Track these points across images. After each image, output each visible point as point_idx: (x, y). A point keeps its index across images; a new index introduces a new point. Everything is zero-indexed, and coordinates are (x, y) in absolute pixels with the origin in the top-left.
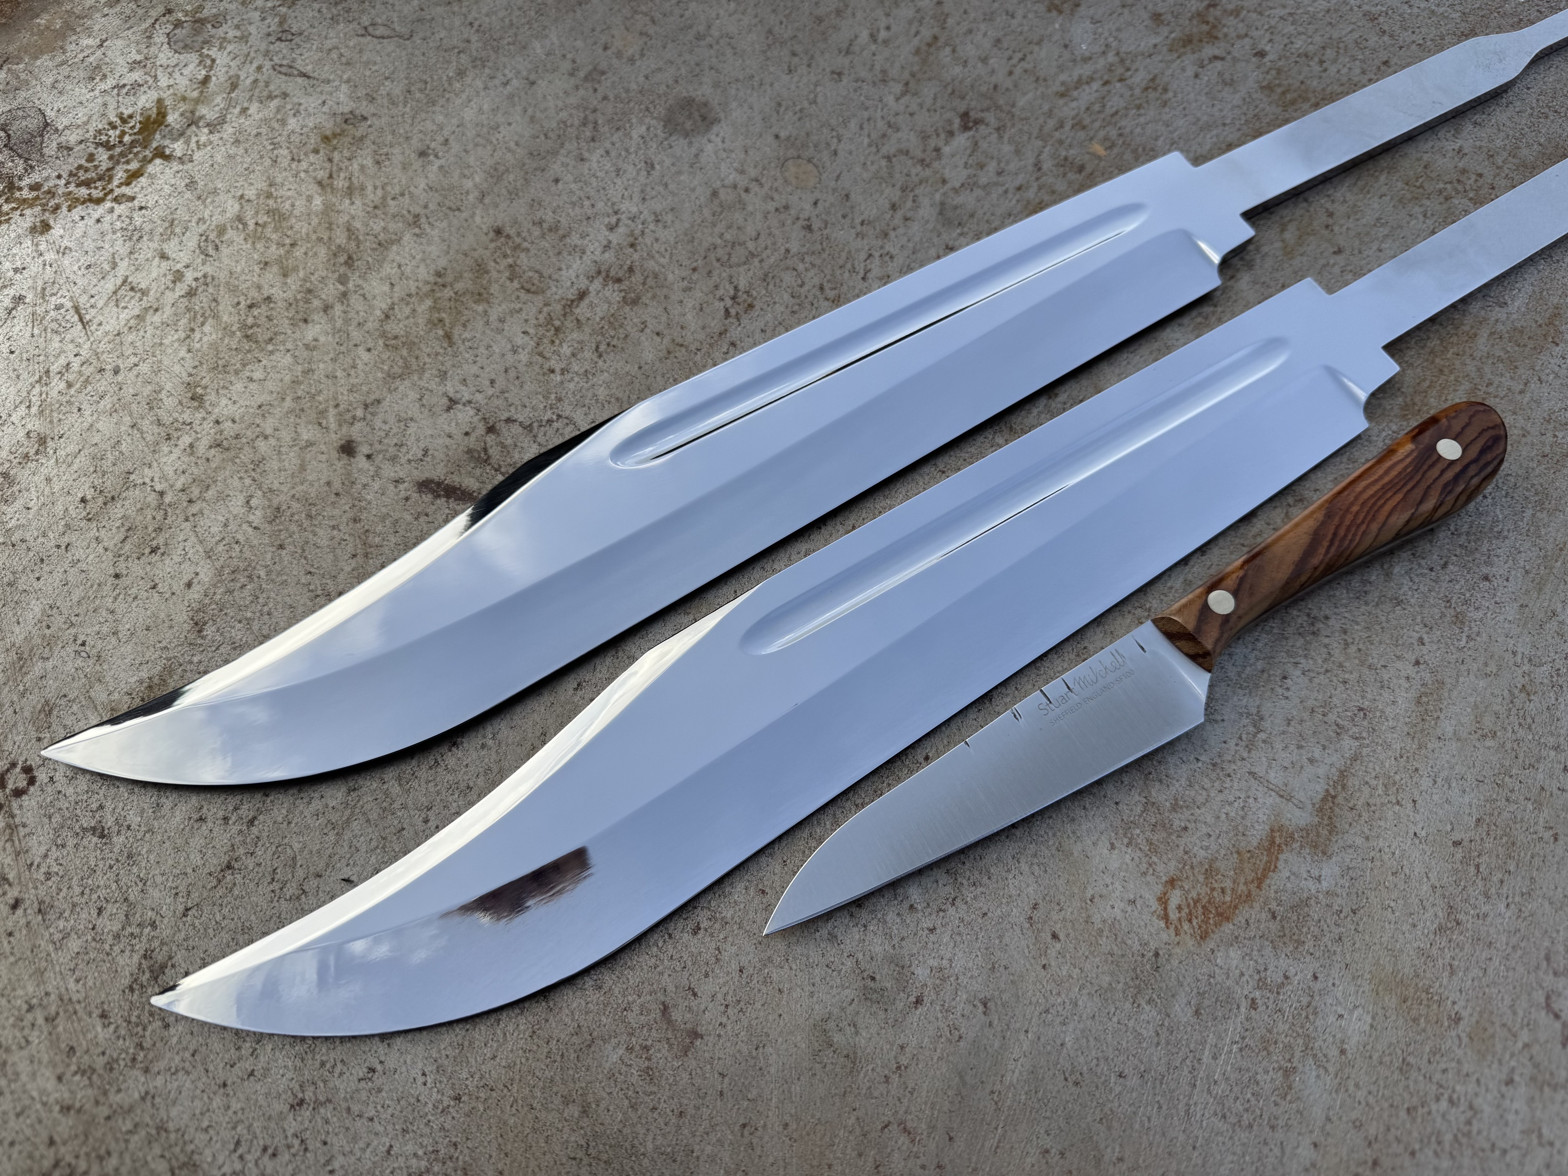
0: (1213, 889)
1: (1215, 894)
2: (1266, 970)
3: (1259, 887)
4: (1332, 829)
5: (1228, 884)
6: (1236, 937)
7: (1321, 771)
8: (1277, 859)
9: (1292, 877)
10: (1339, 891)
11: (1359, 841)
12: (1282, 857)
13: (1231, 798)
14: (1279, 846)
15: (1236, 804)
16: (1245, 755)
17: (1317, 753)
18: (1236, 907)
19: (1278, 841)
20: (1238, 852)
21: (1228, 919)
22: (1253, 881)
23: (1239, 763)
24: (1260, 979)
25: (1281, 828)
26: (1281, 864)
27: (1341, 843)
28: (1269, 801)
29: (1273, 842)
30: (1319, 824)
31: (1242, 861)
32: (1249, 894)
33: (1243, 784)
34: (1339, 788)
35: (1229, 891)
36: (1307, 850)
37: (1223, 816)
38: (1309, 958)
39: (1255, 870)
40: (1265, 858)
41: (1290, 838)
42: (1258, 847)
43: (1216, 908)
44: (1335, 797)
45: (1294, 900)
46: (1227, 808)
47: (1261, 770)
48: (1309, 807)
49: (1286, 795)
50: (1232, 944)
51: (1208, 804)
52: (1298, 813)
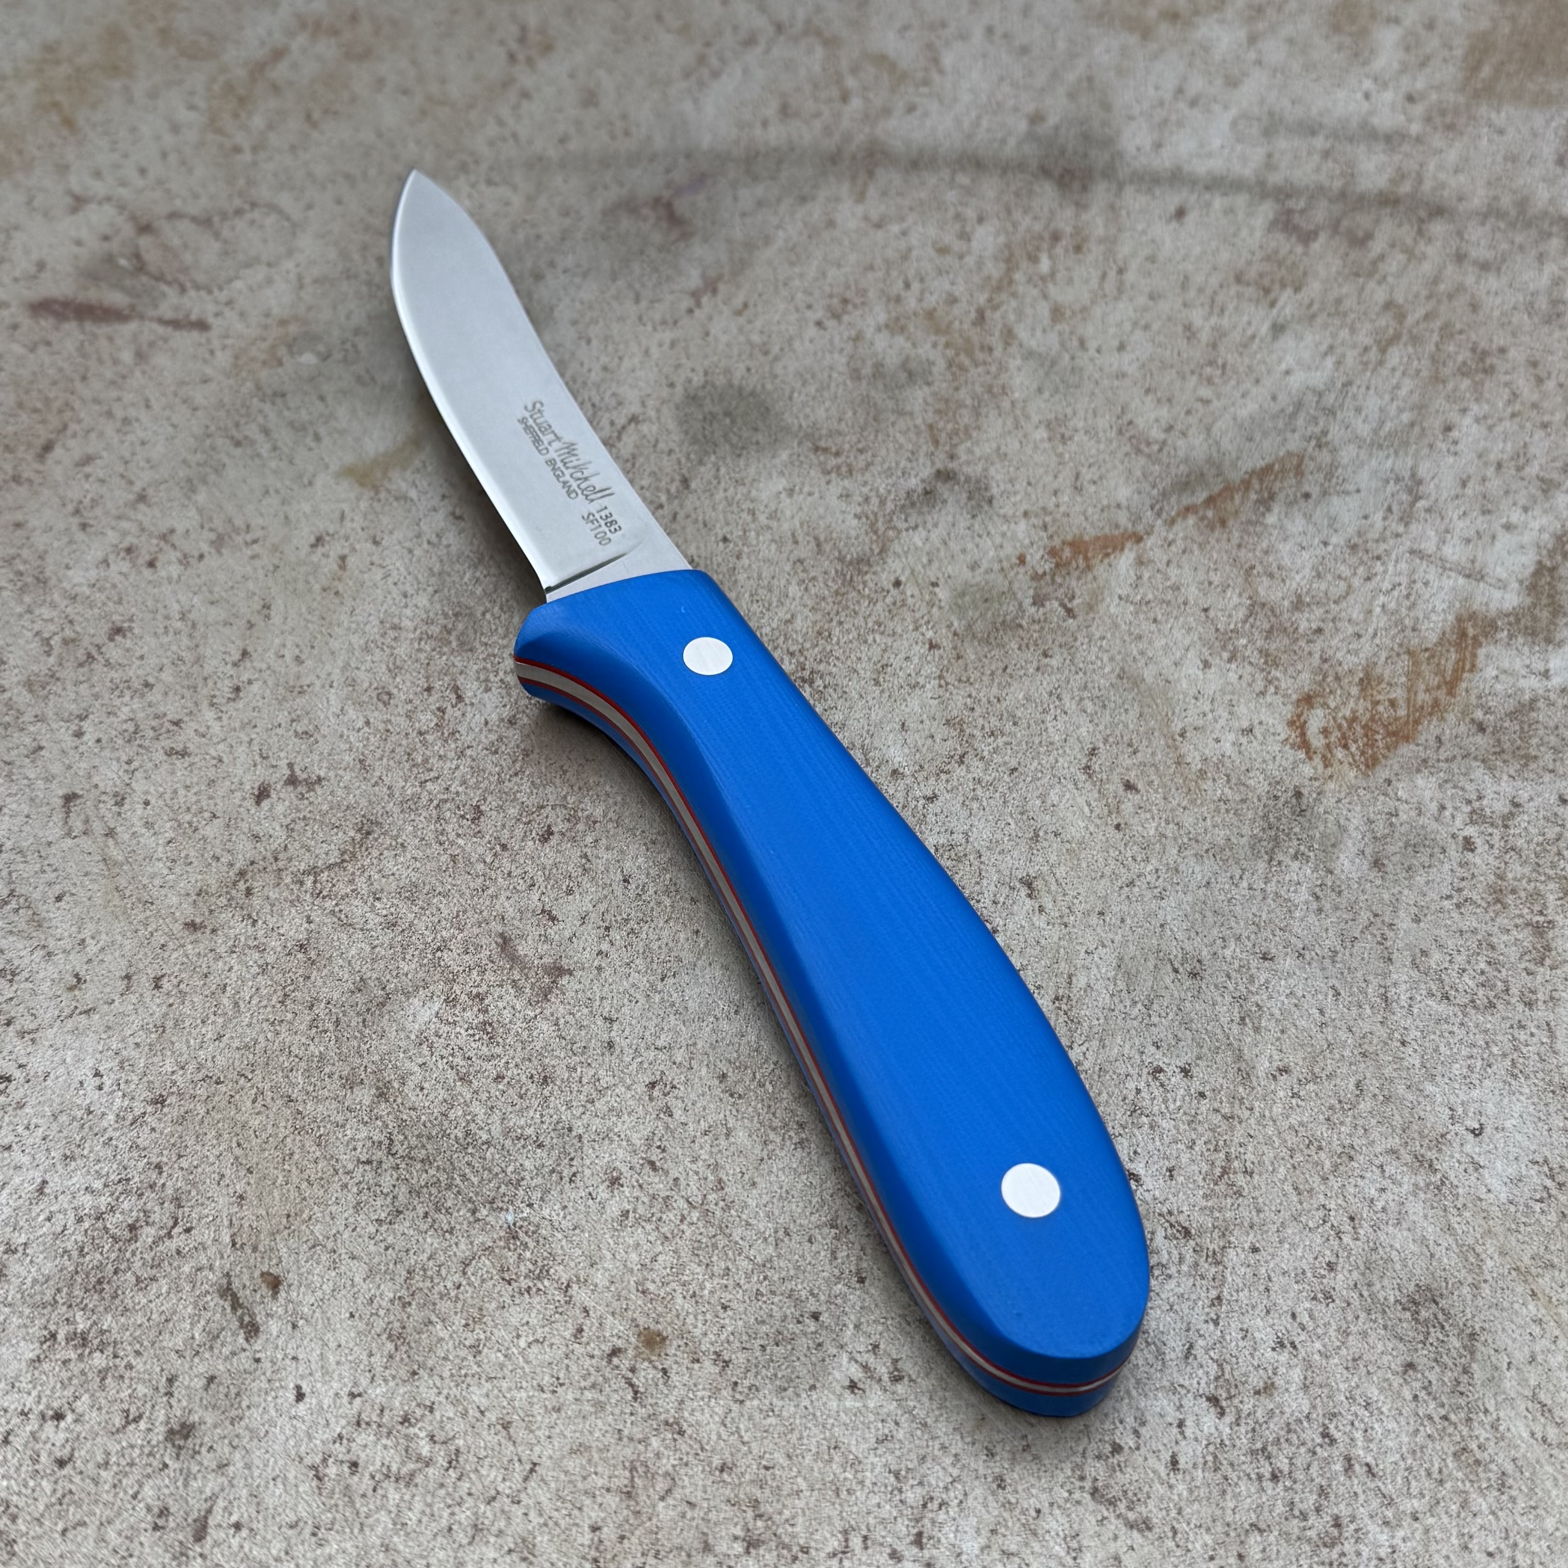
0: (1376, 703)
1: (1381, 708)
2: (1480, 798)
3: (1451, 693)
4: (1557, 611)
5: (1399, 694)
6: (1425, 761)
7: (1527, 538)
8: (1474, 655)
9: (1503, 677)
12: (1482, 652)
13: (1386, 586)
14: (1475, 638)
15: (1396, 593)
16: (1401, 529)
17: (1516, 516)
18: (1417, 722)
19: (1471, 632)
20: (1408, 652)
21: (1407, 739)
22: (1439, 687)
23: (1391, 542)
24: (1473, 812)
25: (1473, 616)
26: (1480, 661)
28: (1448, 583)
29: (1463, 634)
30: (1534, 605)
31: (1416, 663)
32: (1436, 703)
33: (1403, 566)
34: (1559, 558)
35: (1401, 703)
36: (1521, 640)
37: (1378, 610)
38: (1547, 777)
39: (1440, 672)
40: (1453, 656)
41: (1489, 627)
42: (1440, 643)
43: (1385, 727)
44: (1553, 569)
45: (1511, 705)
46: (1382, 599)
47: (1429, 546)
48: (1515, 585)
49: (1475, 574)
50: (1418, 771)
51: (1351, 598)
52: (1497, 594)
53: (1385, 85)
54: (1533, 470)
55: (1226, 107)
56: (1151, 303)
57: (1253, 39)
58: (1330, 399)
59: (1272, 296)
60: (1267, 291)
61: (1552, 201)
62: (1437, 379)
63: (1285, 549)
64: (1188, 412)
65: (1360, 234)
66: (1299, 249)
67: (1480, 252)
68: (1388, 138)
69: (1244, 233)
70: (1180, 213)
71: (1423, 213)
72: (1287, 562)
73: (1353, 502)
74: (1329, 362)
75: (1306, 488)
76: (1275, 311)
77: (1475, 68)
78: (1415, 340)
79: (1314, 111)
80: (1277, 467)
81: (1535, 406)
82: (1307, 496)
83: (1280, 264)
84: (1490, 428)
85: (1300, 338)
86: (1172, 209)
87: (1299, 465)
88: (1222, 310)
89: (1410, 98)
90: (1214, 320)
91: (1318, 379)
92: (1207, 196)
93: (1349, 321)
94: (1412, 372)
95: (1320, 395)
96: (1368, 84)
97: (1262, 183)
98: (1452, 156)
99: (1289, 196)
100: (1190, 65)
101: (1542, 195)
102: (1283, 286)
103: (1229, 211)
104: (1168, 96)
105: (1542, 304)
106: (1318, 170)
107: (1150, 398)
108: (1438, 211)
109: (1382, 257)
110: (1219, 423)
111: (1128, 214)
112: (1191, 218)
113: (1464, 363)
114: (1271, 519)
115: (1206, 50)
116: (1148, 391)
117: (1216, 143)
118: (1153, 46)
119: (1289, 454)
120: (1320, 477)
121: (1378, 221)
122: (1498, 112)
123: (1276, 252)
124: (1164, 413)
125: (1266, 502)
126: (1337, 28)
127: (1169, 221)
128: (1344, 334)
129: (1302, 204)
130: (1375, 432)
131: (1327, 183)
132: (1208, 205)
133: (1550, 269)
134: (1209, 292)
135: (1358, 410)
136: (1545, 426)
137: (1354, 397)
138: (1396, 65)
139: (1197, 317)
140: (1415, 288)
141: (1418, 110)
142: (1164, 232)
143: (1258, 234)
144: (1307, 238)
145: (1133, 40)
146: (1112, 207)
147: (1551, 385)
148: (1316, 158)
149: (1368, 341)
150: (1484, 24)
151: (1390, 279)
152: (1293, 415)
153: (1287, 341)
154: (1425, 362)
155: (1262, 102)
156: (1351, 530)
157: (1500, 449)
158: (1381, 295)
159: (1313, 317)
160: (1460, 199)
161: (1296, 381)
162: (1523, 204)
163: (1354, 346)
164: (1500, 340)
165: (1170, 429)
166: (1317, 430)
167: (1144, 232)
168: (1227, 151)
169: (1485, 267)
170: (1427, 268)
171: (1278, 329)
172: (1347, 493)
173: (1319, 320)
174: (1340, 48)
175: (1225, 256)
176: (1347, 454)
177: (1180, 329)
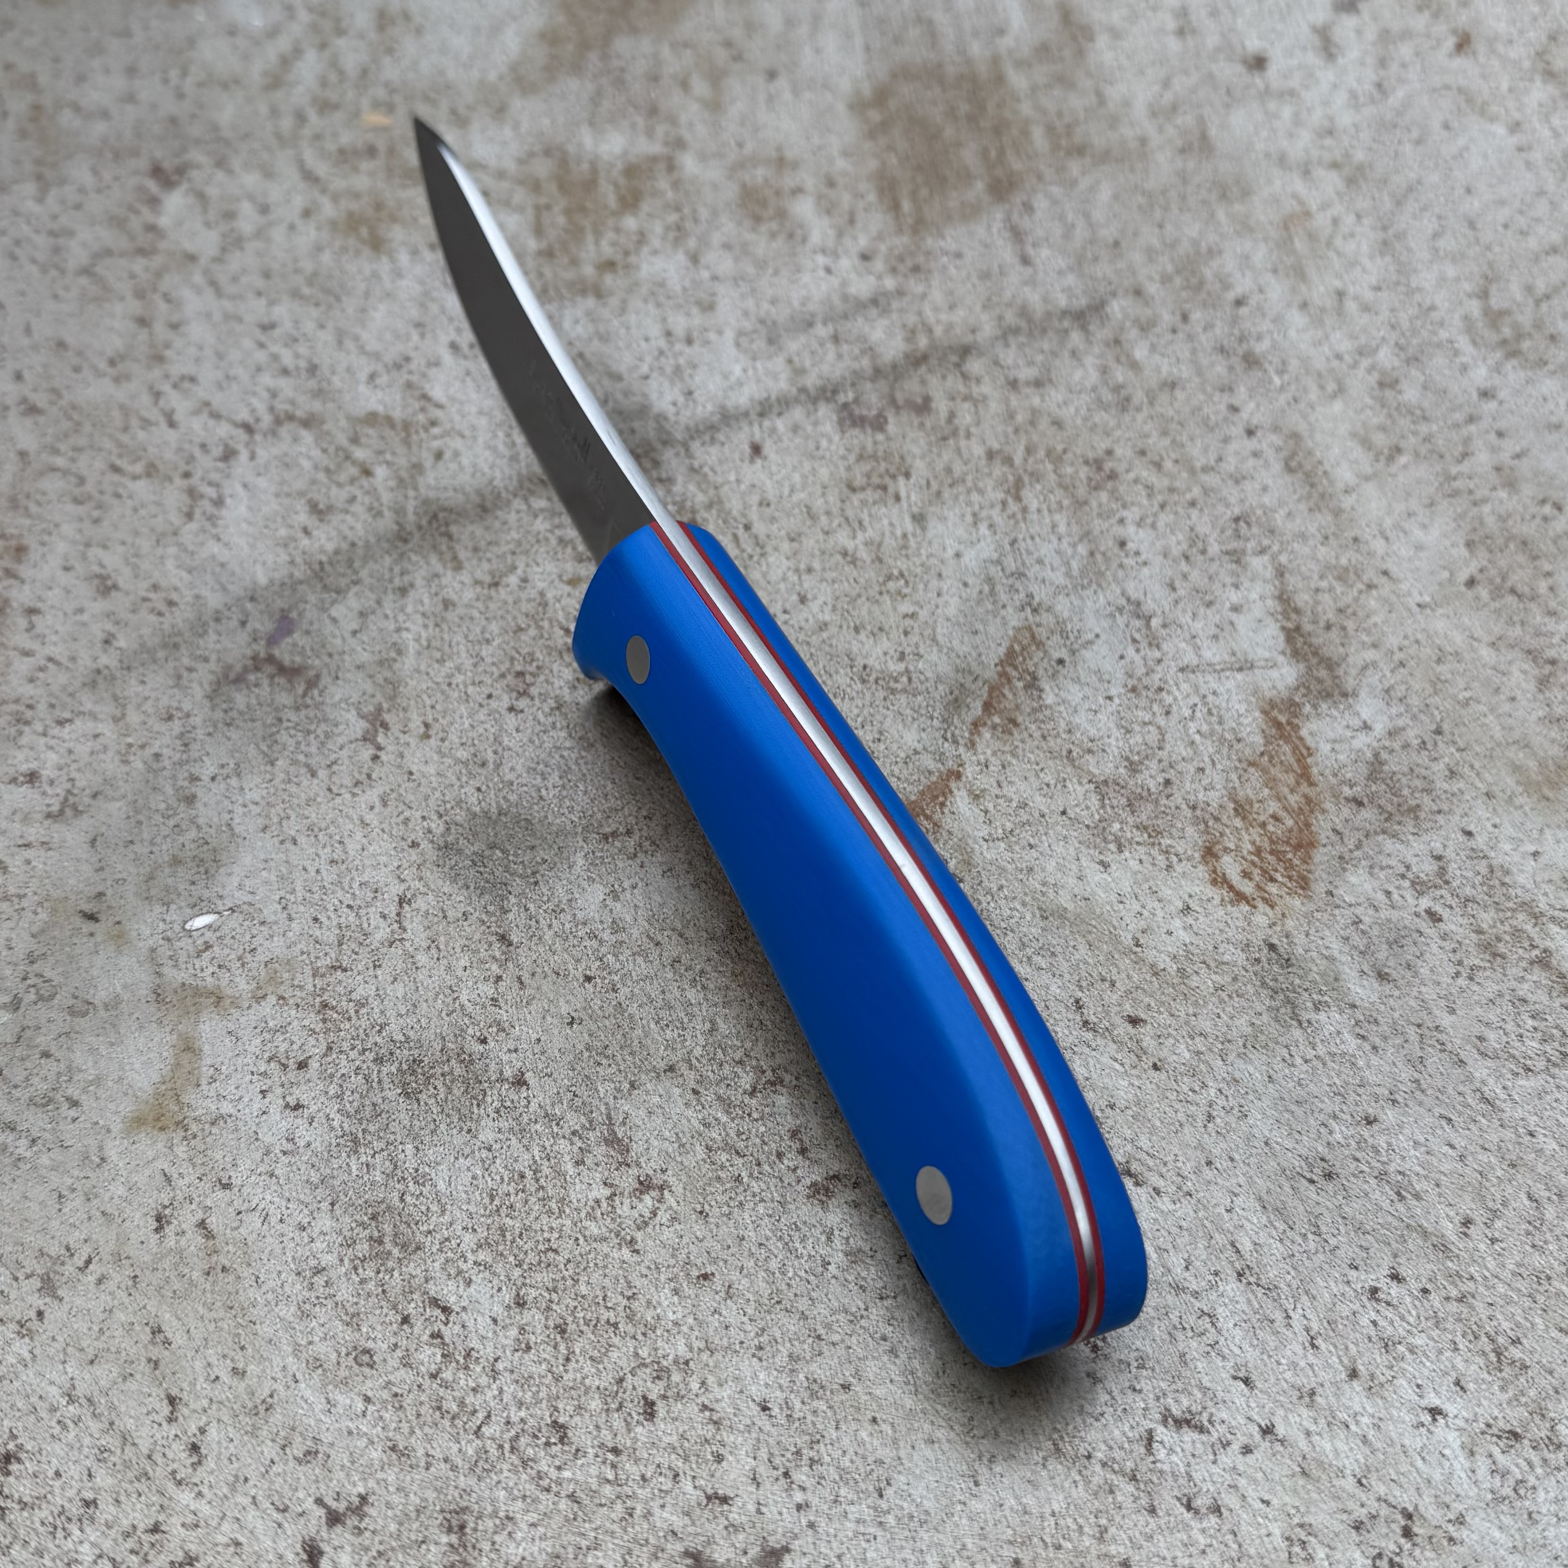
0: (1263, 825)
1: (1270, 828)
2: (1408, 867)
3: (1312, 784)
4: (1330, 665)
5: (1273, 807)
6: (1341, 858)
7: (1258, 611)
8: (1301, 739)
9: (1337, 746)
10: (1400, 723)
11: (1370, 655)
12: (1304, 732)
13: (1187, 713)
14: (1289, 723)
15: (1198, 714)
16: (1157, 654)
17: (1234, 597)
18: (1308, 825)
19: (1283, 719)
20: (1252, 764)
21: (1312, 845)
22: (1298, 783)
23: (1159, 668)
24: (1413, 883)
25: (1272, 704)
26: (1310, 742)
27: (1353, 672)
28: (1230, 684)
29: (1278, 725)
30: (1309, 668)
31: (1265, 771)
32: (1308, 800)
33: (1185, 687)
34: (1294, 616)
35: (1282, 814)
36: (1324, 706)
37: (1197, 738)
38: (1440, 819)
39: (1288, 770)
40: (1287, 748)
41: (1292, 707)
42: (1267, 743)
43: (1287, 843)
44: (1298, 629)
45: (1364, 770)
46: (1193, 727)
47: (1190, 658)
48: (1281, 659)
49: (1245, 666)
50: (1344, 870)
51: (1168, 737)
52: (1274, 674)
53: (835, 255)
54: (1214, 549)
55: (720, 333)
56: (795, 545)
57: (694, 259)
58: (1011, 564)
59: (891, 490)
60: (884, 488)
61: (1045, 300)
62: (1080, 504)
63: (1081, 719)
64: (906, 633)
65: (919, 401)
66: (880, 437)
67: (1026, 373)
68: (875, 302)
69: (824, 443)
70: (756, 450)
71: (954, 358)
72: (1093, 732)
73: (1101, 648)
74: (983, 529)
75: (1056, 655)
76: (904, 504)
77: (896, 207)
78: (1036, 476)
79: (796, 303)
80: (1017, 647)
81: (1172, 490)
82: (1061, 662)
83: (874, 457)
84: (1153, 526)
85: (943, 519)
86: (747, 450)
87: (1033, 637)
88: (860, 523)
89: (865, 257)
90: (860, 536)
91: (987, 549)
92: (767, 423)
93: (969, 484)
94: (1054, 506)
95: (999, 562)
96: (821, 260)
97: (803, 390)
98: (937, 296)
99: (835, 392)
100: (659, 305)
101: (1034, 298)
102: (894, 477)
103: (795, 429)
104: (662, 343)
105: (1107, 396)
106: (840, 356)
107: (862, 636)
108: (965, 351)
109: (952, 415)
110: (938, 630)
111: (712, 469)
112: (768, 448)
113: (1090, 479)
114: (1049, 699)
115: (662, 284)
116: (857, 630)
117: (737, 370)
118: (614, 301)
119: (1017, 630)
120: (1056, 638)
121: (923, 382)
122: (943, 237)
123: (863, 448)
124: (885, 644)
125: (1033, 684)
126: (758, 219)
127: (752, 461)
128: (975, 497)
129: (851, 396)
130: (1068, 574)
131: (856, 365)
132: (773, 430)
133: (1090, 361)
134: (835, 510)
135: (1040, 562)
136: (1193, 504)
137: (1029, 553)
138: (831, 233)
139: (842, 538)
140: (1000, 429)
141: (879, 265)
142: (754, 472)
143: (836, 438)
144: (879, 424)
145: (590, 302)
146: (692, 470)
147: (1168, 465)
148: (829, 346)
149: (1000, 495)
150: (873, 164)
151: (973, 430)
152: (992, 592)
153: (935, 528)
154: (1059, 494)
155: (746, 314)
156: (1120, 675)
157: (1177, 542)
158: (978, 450)
159: (939, 494)
160: (973, 331)
161: (970, 558)
162: (1024, 312)
163: (992, 506)
164: (1102, 445)
165: (902, 657)
166: (1022, 595)
167: (738, 481)
168: (750, 372)
169: (1038, 384)
170: (994, 406)
171: (919, 519)
172: (1090, 642)
173: (946, 494)
174: (773, 235)
175: (824, 472)
176: (1063, 606)
177: (839, 557)
